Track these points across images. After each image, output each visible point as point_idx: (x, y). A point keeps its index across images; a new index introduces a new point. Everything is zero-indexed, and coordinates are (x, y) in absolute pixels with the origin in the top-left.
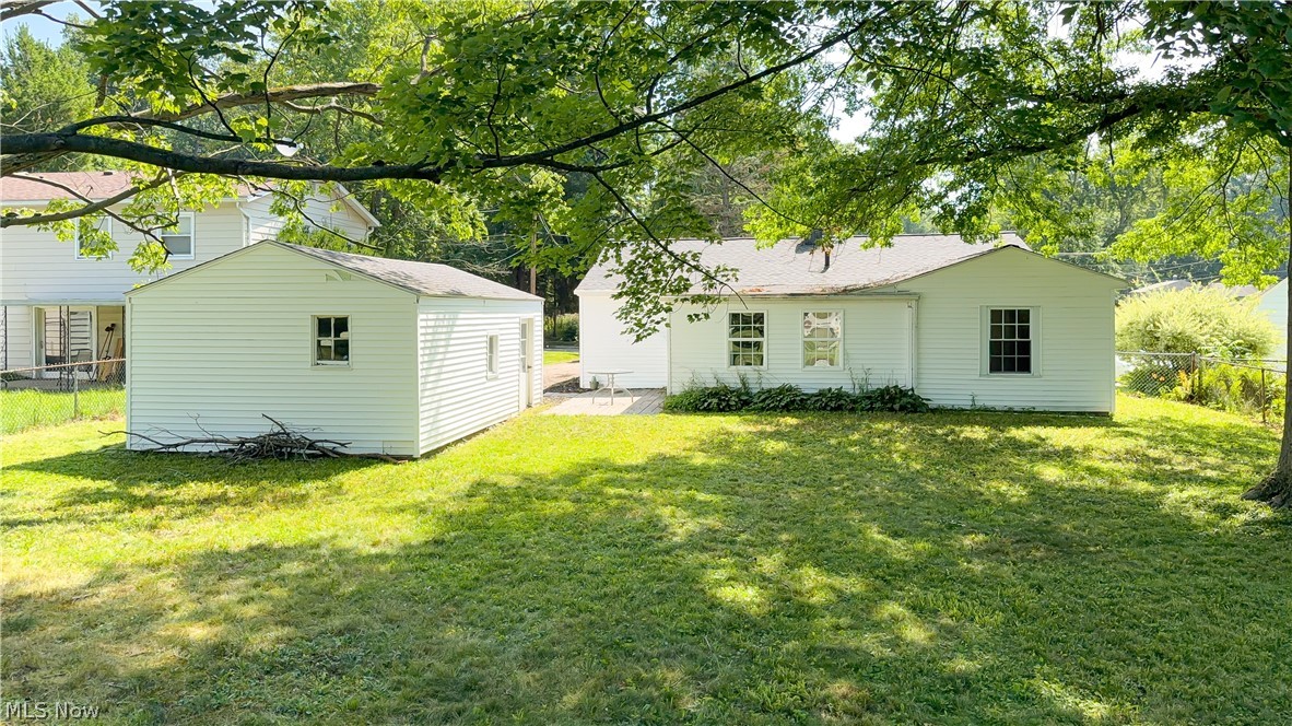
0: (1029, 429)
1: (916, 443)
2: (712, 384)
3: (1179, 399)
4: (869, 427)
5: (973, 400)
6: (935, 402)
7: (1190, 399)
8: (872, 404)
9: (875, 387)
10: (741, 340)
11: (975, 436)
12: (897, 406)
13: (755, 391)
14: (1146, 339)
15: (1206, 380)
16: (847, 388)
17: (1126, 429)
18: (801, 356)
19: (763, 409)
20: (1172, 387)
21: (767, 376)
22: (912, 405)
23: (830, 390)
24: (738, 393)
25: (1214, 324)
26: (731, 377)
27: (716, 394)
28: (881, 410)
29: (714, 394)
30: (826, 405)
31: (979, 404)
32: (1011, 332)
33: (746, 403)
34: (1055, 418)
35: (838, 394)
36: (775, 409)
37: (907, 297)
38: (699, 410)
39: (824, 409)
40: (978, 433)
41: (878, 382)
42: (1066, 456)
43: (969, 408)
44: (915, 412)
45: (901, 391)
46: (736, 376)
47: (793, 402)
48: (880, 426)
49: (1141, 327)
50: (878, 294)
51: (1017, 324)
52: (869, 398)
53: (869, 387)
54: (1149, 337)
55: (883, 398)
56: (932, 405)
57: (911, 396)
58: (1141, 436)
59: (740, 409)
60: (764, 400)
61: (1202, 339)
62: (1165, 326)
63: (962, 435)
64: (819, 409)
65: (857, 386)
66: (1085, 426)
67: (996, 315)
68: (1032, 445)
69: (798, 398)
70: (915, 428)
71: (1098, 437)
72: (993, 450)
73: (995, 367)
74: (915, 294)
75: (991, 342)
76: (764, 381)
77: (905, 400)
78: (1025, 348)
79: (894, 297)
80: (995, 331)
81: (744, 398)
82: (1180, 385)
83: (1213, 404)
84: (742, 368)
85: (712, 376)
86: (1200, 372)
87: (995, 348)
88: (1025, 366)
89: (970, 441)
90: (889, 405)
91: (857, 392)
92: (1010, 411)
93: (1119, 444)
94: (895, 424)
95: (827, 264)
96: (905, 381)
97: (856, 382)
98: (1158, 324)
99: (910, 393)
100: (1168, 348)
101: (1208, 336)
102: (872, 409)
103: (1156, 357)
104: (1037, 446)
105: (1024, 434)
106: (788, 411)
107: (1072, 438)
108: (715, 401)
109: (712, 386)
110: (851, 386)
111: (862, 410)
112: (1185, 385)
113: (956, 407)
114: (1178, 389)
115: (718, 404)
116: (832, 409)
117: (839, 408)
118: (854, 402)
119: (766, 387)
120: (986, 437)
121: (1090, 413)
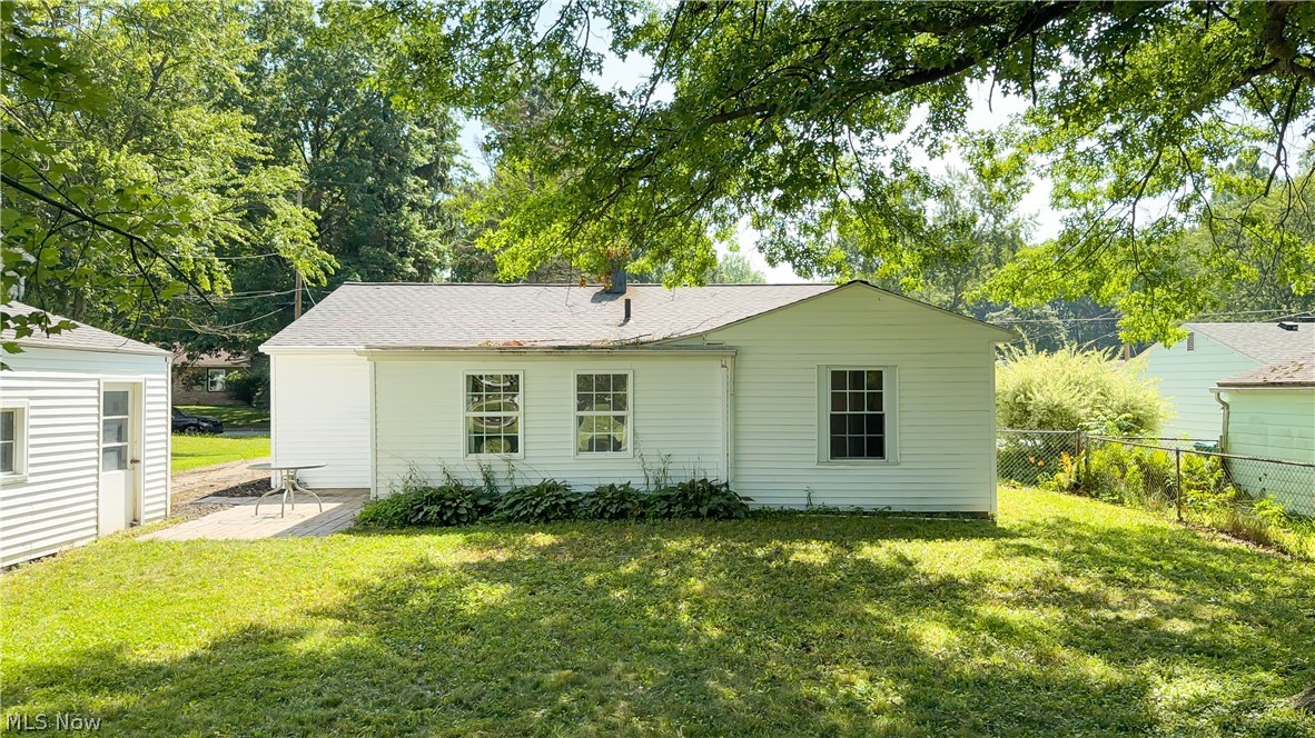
0: (887, 544)
1: (722, 575)
2: (437, 482)
3: (1062, 489)
4: (657, 547)
5: (809, 498)
6: (758, 501)
7: (1075, 489)
8: (669, 507)
9: (676, 482)
10: (485, 414)
11: (812, 558)
12: (704, 511)
13: (503, 491)
14: (1016, 413)
15: (1095, 463)
16: (638, 483)
17: (1022, 541)
18: (572, 438)
19: (509, 519)
20: (1052, 473)
21: (523, 468)
22: (726, 508)
23: (612, 486)
24: (475, 495)
25: (1093, 395)
26: (469, 470)
27: (441, 497)
28: (682, 516)
29: (437, 497)
30: (604, 510)
31: (817, 503)
32: (857, 401)
33: (487, 510)
34: (919, 523)
35: (622, 493)
36: (526, 519)
37: (720, 352)
38: (410, 524)
39: (601, 516)
40: (814, 553)
41: (679, 475)
42: (947, 595)
43: (803, 509)
44: (729, 517)
45: (711, 487)
46: (477, 469)
47: (555, 507)
48: (674, 545)
49: (1008, 398)
50: (680, 347)
51: (866, 391)
52: (666, 498)
53: (669, 481)
54: (1020, 412)
55: (686, 496)
56: (753, 506)
57: (724, 494)
58: (1046, 553)
59: (472, 521)
60: (512, 506)
61: (1082, 412)
62: (1039, 397)
63: (792, 559)
64: (593, 517)
65: (651, 481)
66: (966, 537)
67: (838, 378)
68: (898, 576)
69: (562, 502)
70: (726, 547)
71: (987, 556)
72: (837, 587)
73: (838, 451)
74: (731, 348)
75: (831, 415)
76: (516, 475)
77: (715, 500)
78: (877, 424)
79: (699, 352)
80: (837, 401)
81: (484, 502)
82: (1062, 471)
83: (1106, 496)
84: (486, 457)
85: (439, 469)
86: (1087, 454)
87: (837, 423)
88: (876, 449)
89: (804, 570)
90: (694, 509)
91: (652, 488)
92: (857, 513)
93: (1022, 570)
94: (698, 540)
95: (628, 315)
96: (716, 472)
97: (650, 474)
98: (1029, 395)
99: (724, 489)
100: (1041, 424)
101: (1089, 409)
102: (669, 515)
103: (1026, 436)
104: (902, 576)
105: (880, 553)
106: (547, 521)
107: (951, 561)
108: (436, 508)
109: (439, 484)
110: (643, 481)
111: (655, 517)
112: (1068, 470)
113: (786, 508)
114: (1060, 475)
115: (440, 514)
116: (613, 517)
117: (622, 515)
118: (645, 504)
119: (519, 484)
120: (826, 561)
121: (966, 514)
